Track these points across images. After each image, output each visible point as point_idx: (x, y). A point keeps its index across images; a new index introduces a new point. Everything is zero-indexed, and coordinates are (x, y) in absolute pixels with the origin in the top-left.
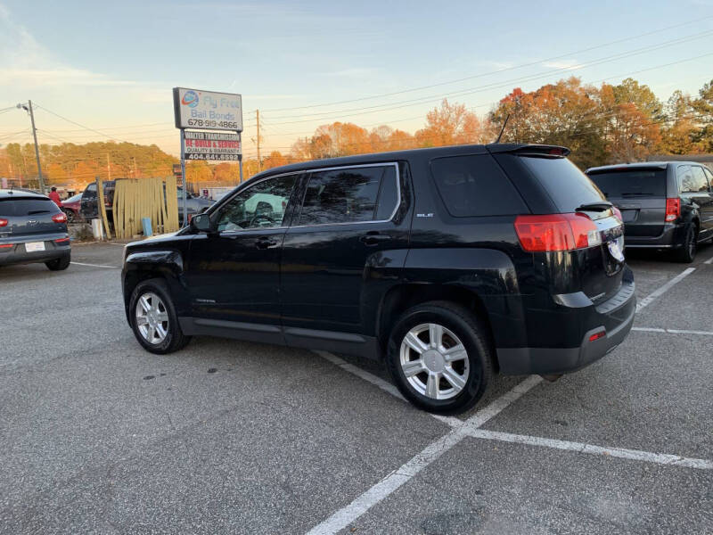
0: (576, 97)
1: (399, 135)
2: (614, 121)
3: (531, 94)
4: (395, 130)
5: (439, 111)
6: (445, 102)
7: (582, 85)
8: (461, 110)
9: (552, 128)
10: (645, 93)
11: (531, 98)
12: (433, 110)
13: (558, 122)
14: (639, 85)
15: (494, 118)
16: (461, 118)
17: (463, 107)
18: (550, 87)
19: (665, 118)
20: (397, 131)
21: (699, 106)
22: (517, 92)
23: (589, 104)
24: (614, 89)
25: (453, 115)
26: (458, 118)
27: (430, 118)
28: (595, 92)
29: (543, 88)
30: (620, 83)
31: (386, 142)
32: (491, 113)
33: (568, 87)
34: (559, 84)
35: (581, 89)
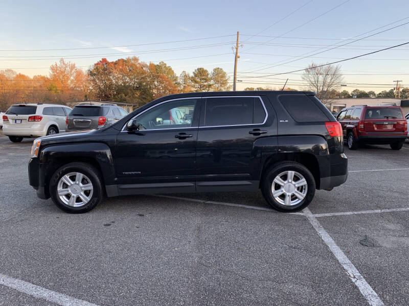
0: (137, 67)
1: (21, 77)
2: (156, 83)
3: (112, 63)
4: (18, 73)
5: (58, 65)
6: (62, 60)
7: (140, 62)
8: (73, 67)
9: (124, 83)
10: (170, 71)
11: (113, 65)
12: (54, 64)
13: (128, 79)
14: (167, 65)
15: (91, 73)
16: (73, 71)
17: (74, 65)
18: (123, 60)
19: (179, 84)
20: (20, 74)
21: (193, 80)
22: (104, 60)
23: (144, 72)
24: (155, 66)
25: (68, 69)
26: (71, 71)
27: (52, 69)
28: (146, 66)
29: (119, 60)
30: (158, 63)
31: (11, 81)
32: (89, 70)
33: (133, 62)
34: (128, 59)
35: (139, 64)
